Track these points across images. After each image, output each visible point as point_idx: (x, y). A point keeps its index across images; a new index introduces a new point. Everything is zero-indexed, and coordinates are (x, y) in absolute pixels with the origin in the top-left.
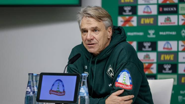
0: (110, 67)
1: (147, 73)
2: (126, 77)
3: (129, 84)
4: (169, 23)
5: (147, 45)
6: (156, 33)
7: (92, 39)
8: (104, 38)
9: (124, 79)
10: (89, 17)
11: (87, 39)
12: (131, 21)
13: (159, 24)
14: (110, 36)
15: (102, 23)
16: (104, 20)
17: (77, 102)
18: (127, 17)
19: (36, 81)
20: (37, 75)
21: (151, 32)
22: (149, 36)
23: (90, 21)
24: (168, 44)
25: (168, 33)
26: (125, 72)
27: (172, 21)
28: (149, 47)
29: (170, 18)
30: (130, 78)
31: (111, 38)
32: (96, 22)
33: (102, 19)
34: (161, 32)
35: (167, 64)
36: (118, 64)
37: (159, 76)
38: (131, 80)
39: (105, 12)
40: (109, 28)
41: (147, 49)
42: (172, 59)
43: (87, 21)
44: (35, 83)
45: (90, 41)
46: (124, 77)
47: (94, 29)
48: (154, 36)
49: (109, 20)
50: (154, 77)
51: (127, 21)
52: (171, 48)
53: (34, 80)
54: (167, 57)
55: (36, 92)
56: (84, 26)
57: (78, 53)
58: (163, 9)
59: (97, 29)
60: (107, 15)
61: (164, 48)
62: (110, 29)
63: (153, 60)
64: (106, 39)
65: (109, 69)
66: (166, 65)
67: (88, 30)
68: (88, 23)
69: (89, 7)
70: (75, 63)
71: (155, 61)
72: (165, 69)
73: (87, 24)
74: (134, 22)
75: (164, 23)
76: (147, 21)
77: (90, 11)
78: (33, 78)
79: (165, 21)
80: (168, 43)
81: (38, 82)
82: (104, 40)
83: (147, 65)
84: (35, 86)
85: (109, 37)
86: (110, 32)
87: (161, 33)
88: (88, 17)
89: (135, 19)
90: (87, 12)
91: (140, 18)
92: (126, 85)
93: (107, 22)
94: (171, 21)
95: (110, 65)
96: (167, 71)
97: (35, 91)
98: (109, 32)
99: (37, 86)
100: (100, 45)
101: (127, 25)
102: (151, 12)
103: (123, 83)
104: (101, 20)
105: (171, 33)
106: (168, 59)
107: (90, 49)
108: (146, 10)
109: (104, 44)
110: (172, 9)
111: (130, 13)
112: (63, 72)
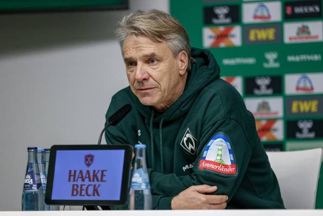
0: (188, 132)
1: (264, 139)
2: (223, 149)
3: (229, 163)
4: (307, 38)
5: (263, 82)
6: (281, 59)
7: (145, 79)
8: (170, 75)
9: (220, 152)
10: (137, 35)
11: (137, 80)
12: (229, 36)
13: (287, 40)
14: (184, 69)
15: (164, 45)
16: (170, 39)
17: (127, 203)
18: (222, 29)
19: (44, 163)
20: (45, 149)
21: (271, 56)
22: (266, 65)
23: (140, 43)
24: (305, 81)
25: (304, 57)
26: (221, 139)
27: (313, 33)
28: (268, 87)
29: (307, 27)
30: (230, 152)
31: (187, 74)
32: (152, 43)
33: (164, 36)
34: (291, 55)
35: (305, 120)
36: (207, 124)
37: (289, 145)
38: (231, 155)
39: (171, 21)
40: (181, 53)
41: (264, 90)
42: (314, 109)
43: (133, 43)
44: (41, 166)
45: (143, 83)
46: (219, 150)
47: (149, 58)
48: (277, 65)
49: (181, 37)
50: (279, 146)
51: (222, 37)
52: (312, 89)
53: (40, 161)
54: (305, 107)
55: (43, 185)
56: (128, 52)
57: (126, 104)
58: (293, 10)
59: (154, 57)
60: (175, 27)
61: (298, 89)
62: (183, 55)
63: (276, 113)
64: (175, 77)
65: (185, 136)
66: (302, 122)
67: (137, 60)
68: (136, 46)
69: (141, 12)
70: (119, 124)
71: (281, 114)
72: (300, 131)
73: (135, 48)
74: (236, 37)
75: (295, 39)
76: (262, 35)
77: (140, 23)
78: (38, 156)
79: (298, 34)
80: (306, 78)
81: (47, 164)
82: (170, 79)
83: (264, 123)
84: (41, 174)
85: (182, 72)
86: (185, 61)
87: (291, 58)
88: (134, 36)
89: (237, 31)
90: (134, 25)
91: (246, 29)
92: (223, 165)
93: (176, 42)
94: (309, 33)
95: (188, 129)
96: (306, 134)
97: (42, 182)
98: (182, 61)
99: (44, 173)
100: (162, 90)
101: (222, 45)
102: (269, 17)
103: (218, 161)
104: (163, 38)
105: (310, 58)
106: (307, 109)
107: (144, 98)
108: (259, 14)
109: (171, 87)
110: (311, 9)
111: (228, 21)
112: (96, 143)
